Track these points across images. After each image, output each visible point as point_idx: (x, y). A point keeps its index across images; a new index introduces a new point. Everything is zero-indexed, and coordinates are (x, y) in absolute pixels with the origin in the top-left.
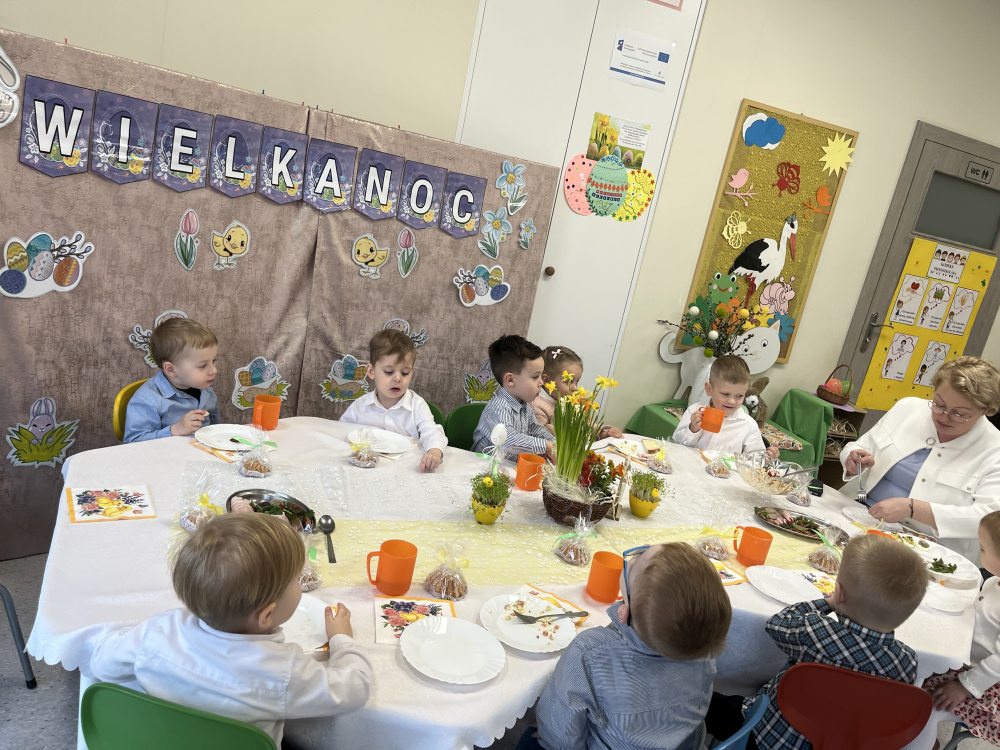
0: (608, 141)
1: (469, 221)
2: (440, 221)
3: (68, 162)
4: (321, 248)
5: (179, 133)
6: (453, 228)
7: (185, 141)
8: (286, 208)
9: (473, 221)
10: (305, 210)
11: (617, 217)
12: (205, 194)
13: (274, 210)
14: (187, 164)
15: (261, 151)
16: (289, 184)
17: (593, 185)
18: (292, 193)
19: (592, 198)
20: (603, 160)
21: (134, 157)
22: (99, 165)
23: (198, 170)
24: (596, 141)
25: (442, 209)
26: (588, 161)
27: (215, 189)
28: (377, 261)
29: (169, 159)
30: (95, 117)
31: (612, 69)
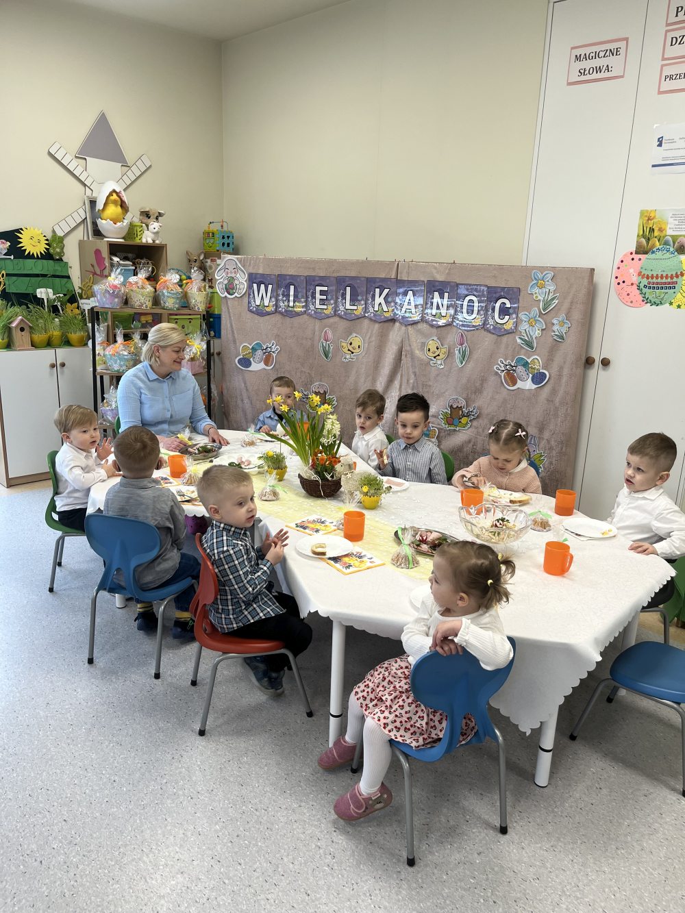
0: (656, 233)
1: (508, 322)
2: (484, 324)
3: (268, 309)
4: (406, 348)
5: (318, 289)
6: (494, 328)
7: (322, 293)
8: (386, 324)
9: (511, 322)
10: (397, 324)
11: (675, 305)
12: (336, 319)
13: (377, 326)
14: (324, 304)
15: (367, 292)
16: (385, 309)
17: (643, 278)
18: (387, 315)
19: (644, 290)
20: (653, 252)
21: (297, 304)
22: (280, 309)
23: (330, 307)
24: (643, 236)
25: (486, 315)
26: (637, 257)
27: (341, 317)
28: (442, 356)
29: (314, 304)
30: (279, 287)
31: (653, 166)
